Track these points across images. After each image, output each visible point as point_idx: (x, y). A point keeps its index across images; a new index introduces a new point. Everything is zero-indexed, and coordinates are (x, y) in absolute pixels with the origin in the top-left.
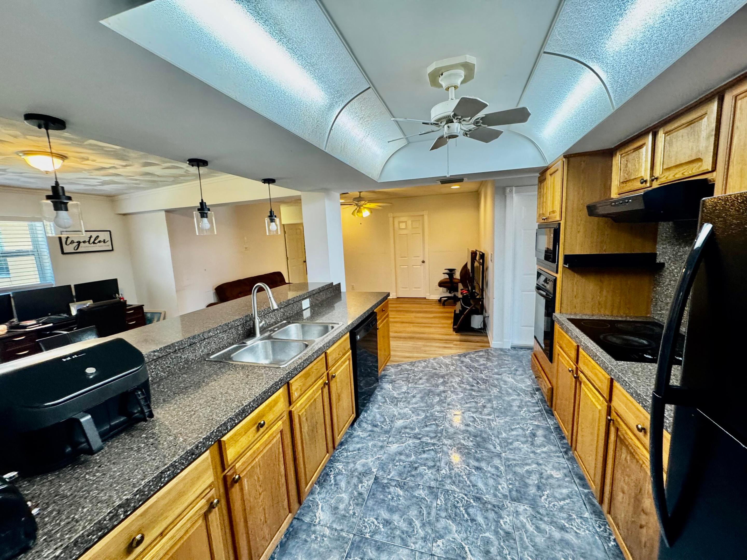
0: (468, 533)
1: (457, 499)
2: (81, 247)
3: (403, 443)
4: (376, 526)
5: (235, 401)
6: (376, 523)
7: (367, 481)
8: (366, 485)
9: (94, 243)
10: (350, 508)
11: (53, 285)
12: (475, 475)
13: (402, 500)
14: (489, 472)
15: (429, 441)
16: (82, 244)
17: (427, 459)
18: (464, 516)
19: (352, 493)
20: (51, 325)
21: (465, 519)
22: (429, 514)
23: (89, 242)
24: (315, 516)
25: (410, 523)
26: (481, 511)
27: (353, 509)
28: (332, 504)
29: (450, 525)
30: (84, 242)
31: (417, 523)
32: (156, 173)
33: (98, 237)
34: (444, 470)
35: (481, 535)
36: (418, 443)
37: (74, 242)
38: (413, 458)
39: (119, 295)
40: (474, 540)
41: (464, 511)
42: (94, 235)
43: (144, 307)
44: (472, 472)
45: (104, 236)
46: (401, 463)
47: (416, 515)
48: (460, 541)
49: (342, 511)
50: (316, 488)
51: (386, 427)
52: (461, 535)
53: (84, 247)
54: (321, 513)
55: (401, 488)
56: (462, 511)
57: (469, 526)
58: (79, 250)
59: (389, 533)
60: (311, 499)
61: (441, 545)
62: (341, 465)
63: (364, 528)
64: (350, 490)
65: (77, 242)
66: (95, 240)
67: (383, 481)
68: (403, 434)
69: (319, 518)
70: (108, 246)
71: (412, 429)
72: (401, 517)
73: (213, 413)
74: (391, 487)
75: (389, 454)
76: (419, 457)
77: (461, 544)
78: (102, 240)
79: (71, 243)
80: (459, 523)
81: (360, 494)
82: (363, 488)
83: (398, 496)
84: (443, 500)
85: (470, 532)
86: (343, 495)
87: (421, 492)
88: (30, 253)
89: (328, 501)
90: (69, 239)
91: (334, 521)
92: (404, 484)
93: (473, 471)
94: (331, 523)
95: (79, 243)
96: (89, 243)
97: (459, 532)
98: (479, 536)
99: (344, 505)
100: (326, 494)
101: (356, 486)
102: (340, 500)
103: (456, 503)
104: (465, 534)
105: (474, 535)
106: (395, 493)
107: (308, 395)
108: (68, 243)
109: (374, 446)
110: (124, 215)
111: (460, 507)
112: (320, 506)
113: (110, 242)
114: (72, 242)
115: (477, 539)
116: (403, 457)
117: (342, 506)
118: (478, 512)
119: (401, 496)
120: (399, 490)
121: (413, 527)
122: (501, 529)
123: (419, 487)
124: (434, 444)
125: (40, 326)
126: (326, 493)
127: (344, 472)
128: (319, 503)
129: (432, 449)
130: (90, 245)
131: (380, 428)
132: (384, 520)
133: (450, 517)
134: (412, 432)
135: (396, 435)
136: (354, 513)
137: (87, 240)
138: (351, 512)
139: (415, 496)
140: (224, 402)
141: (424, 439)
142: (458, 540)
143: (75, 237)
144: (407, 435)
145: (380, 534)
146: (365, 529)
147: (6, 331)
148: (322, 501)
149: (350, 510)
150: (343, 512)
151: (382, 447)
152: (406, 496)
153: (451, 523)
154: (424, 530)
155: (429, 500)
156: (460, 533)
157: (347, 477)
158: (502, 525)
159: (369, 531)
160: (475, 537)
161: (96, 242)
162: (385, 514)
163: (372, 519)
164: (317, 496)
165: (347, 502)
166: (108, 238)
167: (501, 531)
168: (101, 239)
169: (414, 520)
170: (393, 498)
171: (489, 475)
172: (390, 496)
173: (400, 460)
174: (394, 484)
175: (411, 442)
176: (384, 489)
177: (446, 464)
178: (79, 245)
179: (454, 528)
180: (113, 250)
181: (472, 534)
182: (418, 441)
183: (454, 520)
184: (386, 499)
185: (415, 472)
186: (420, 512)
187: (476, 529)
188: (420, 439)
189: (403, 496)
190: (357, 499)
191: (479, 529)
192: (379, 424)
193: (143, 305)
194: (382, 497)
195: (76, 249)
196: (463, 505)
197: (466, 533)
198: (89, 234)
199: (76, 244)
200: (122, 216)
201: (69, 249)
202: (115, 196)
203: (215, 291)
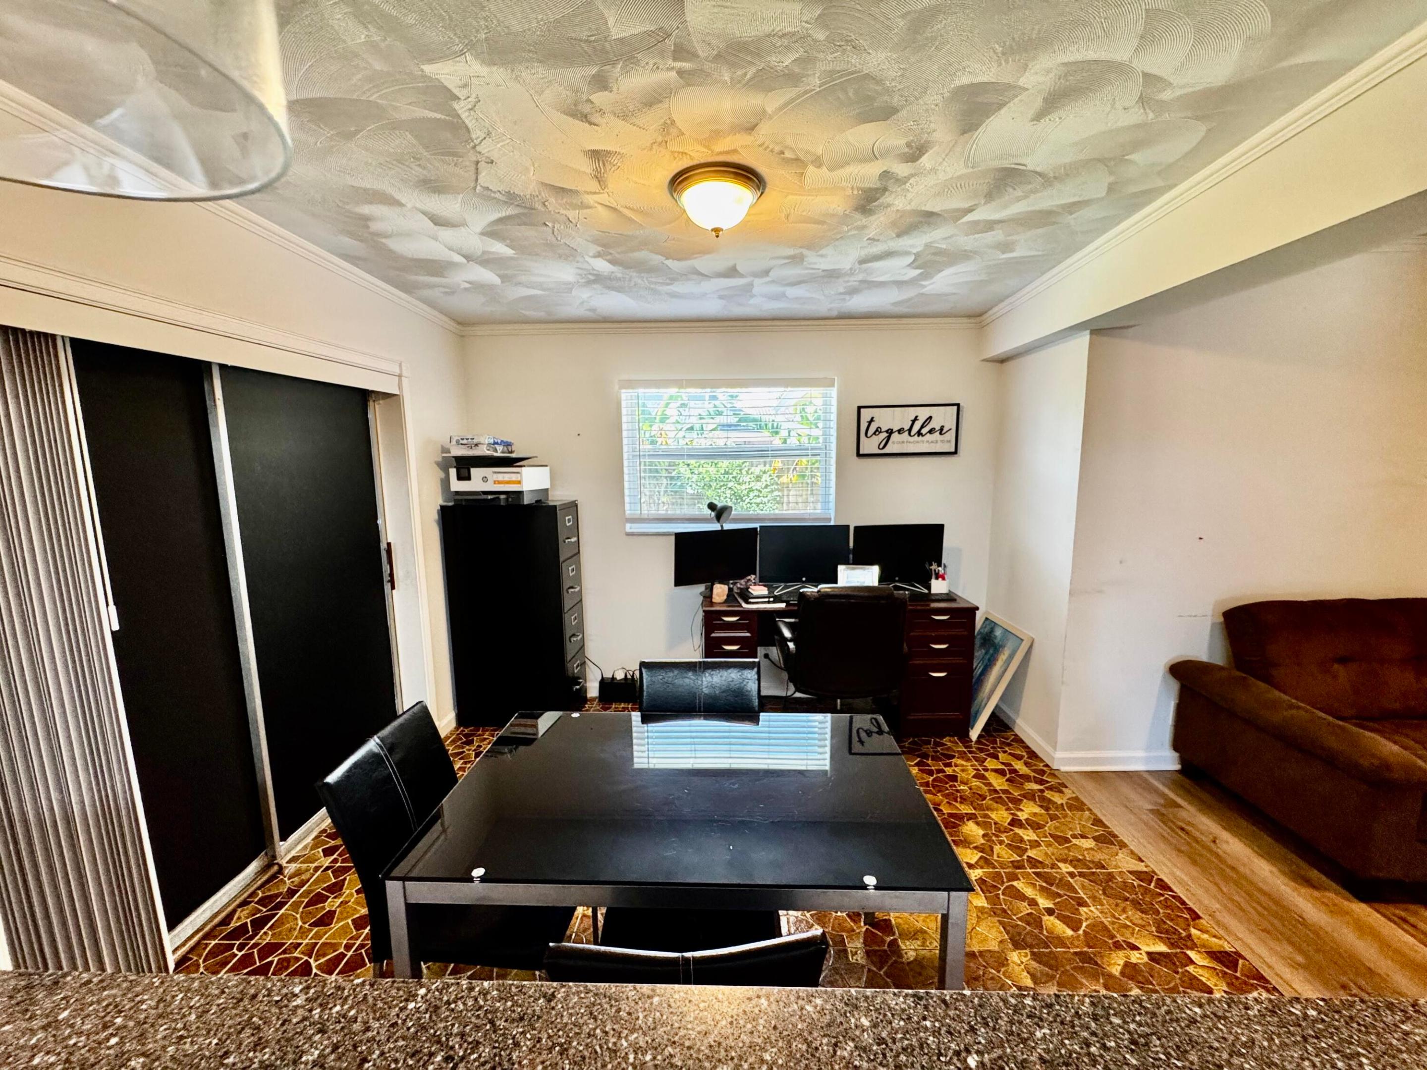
2: (893, 442)
9: (919, 433)
11: (830, 520)
16: (895, 437)
20: (782, 605)
23: (910, 430)
30: (900, 431)
33: (930, 418)
37: (881, 432)
39: (939, 565)
42: (923, 414)
43: (977, 612)
45: (944, 417)
53: (899, 443)
58: (887, 450)
65: (887, 431)
66: (922, 427)
70: (949, 442)
78: (938, 428)
79: (874, 433)
88: (810, 452)
90: (873, 423)
95: (890, 432)
96: (910, 434)
108: (869, 435)
110: (1002, 360)
113: (953, 432)
114: (877, 430)
130: (911, 439)
137: (907, 427)
143: (886, 419)
147: (725, 597)
161: (924, 431)
166: (951, 424)
168: (935, 424)
178: (889, 438)
180: (955, 452)
193: (977, 608)
195: (881, 446)
198: (912, 412)
199: (885, 435)
200: (998, 364)
201: (870, 445)
202: (986, 312)
203: (1222, 619)
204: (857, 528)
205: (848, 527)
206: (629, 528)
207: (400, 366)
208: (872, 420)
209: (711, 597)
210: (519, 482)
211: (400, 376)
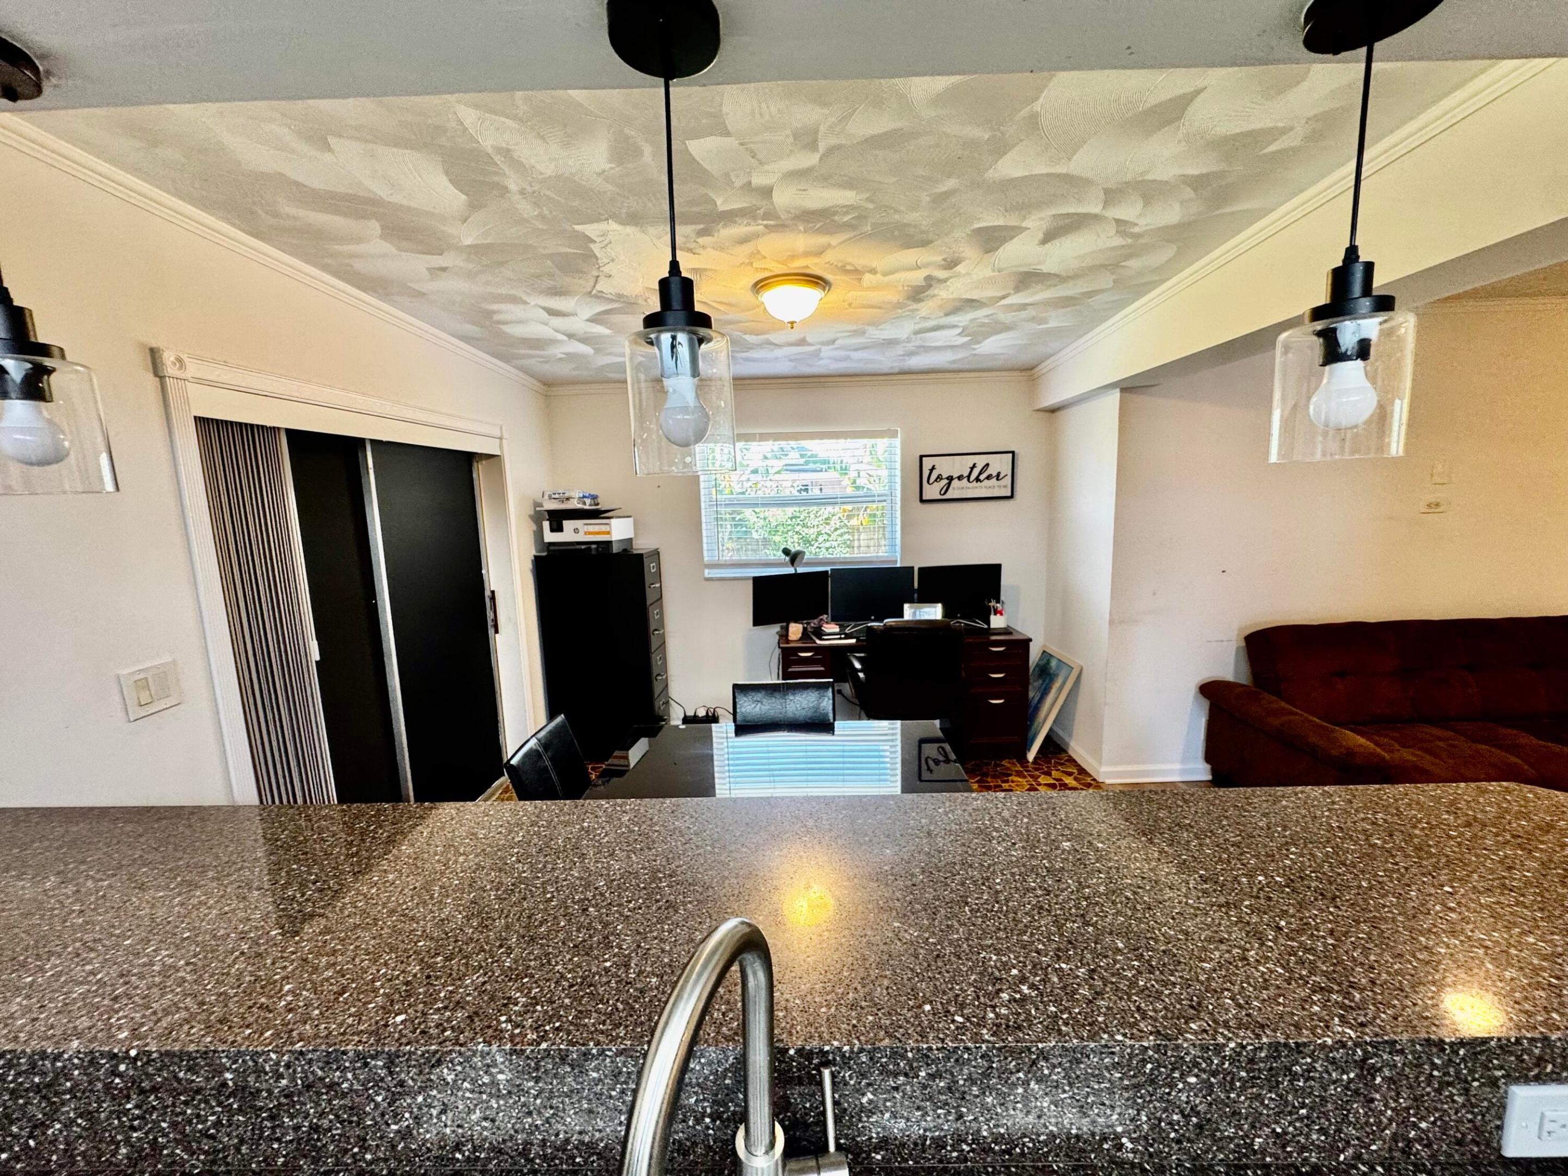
2: (953, 488)
9: (977, 479)
11: (896, 561)
16: (955, 483)
20: (853, 641)
23: (969, 477)
30: (960, 478)
33: (987, 465)
37: (942, 479)
42: (981, 461)
43: (1031, 643)
45: (1000, 464)
53: (959, 488)
58: (947, 496)
65: (947, 478)
66: (980, 473)
70: (1005, 487)
78: (994, 474)
79: (936, 480)
90: (934, 471)
95: (950, 479)
96: (968, 480)
108: (931, 481)
110: (1053, 411)
113: (1009, 478)
114: (938, 477)
125: (840, 639)
130: (970, 485)
137: (966, 474)
143: (946, 467)
147: (800, 635)
161: (982, 477)
166: (1007, 470)
168: (992, 471)
178: (949, 484)
180: (1012, 497)
193: (1030, 640)
195: (942, 492)
198: (971, 460)
199: (946, 481)
200: (1047, 414)
201: (932, 491)
202: (1037, 366)
203: (1243, 644)
204: (920, 569)
205: (913, 568)
206: (707, 573)
207: (501, 428)
208: (933, 468)
209: (787, 635)
210: (609, 533)
211: (501, 438)
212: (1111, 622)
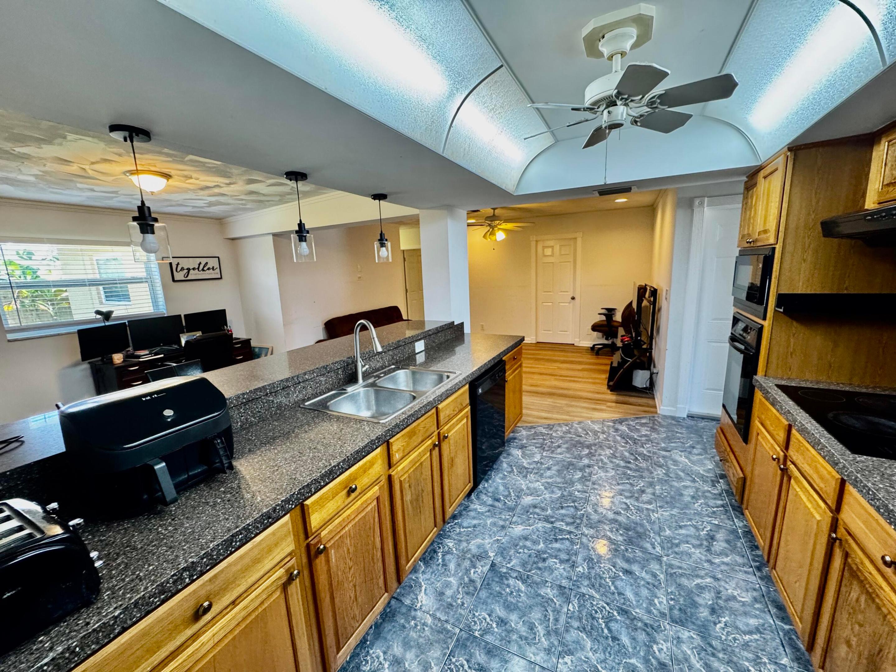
0: (607, 654)
1: (596, 608)
3: (530, 526)
4: (488, 624)
5: (322, 459)
6: (488, 619)
7: (482, 566)
8: (479, 571)
9: (203, 270)
10: (458, 596)
11: (165, 314)
12: (622, 580)
13: (523, 598)
14: (643, 579)
15: (564, 527)
16: (191, 272)
17: (559, 550)
18: (602, 630)
19: (462, 578)
20: (162, 356)
21: (604, 635)
22: (557, 620)
23: (198, 268)
24: (417, 599)
25: (532, 627)
26: (627, 628)
27: (462, 598)
28: (437, 587)
29: (584, 640)
30: (194, 269)
31: (540, 630)
32: (261, 192)
33: (207, 263)
34: (580, 567)
35: (625, 660)
36: (550, 528)
37: (184, 269)
38: (542, 546)
39: (227, 327)
40: (614, 664)
41: (604, 624)
42: (203, 261)
43: (251, 341)
44: (619, 576)
45: (213, 263)
46: (526, 551)
47: (541, 620)
48: (595, 663)
49: (449, 598)
50: (420, 566)
51: (510, 503)
52: (598, 655)
53: (194, 274)
54: (424, 596)
55: (524, 582)
56: (601, 624)
57: (609, 645)
58: (189, 278)
59: (503, 635)
60: (414, 578)
61: (569, 663)
62: (452, 542)
63: (473, 623)
64: (460, 574)
65: (187, 269)
66: (204, 267)
67: (501, 570)
68: (531, 514)
69: (421, 602)
70: (217, 273)
71: (543, 509)
72: (520, 618)
73: (297, 471)
74: (510, 579)
75: (512, 537)
76: (550, 546)
77: (597, 667)
78: (211, 267)
79: (181, 270)
80: (595, 639)
81: (472, 581)
82: (476, 575)
83: (519, 590)
84: (576, 605)
85: (610, 653)
86: (451, 579)
87: (549, 591)
88: (144, 280)
89: (433, 583)
90: (179, 266)
91: (438, 609)
92: (528, 578)
93: (621, 574)
94: (434, 611)
95: (189, 270)
96: (199, 270)
97: (594, 651)
98: (622, 661)
99: (452, 591)
100: (431, 575)
101: (467, 571)
102: (448, 585)
103: (594, 612)
104: (602, 654)
105: (614, 658)
106: (515, 587)
107: (412, 457)
108: (178, 270)
109: (494, 524)
110: (233, 239)
111: (599, 618)
112: (423, 588)
113: (218, 270)
115: (619, 664)
116: (528, 544)
117: (449, 593)
118: (623, 629)
119: (522, 592)
120: (520, 584)
121: (535, 634)
122: (653, 658)
123: (547, 585)
124: (570, 533)
125: (152, 356)
126: (432, 573)
127: (455, 552)
128: (423, 584)
129: (568, 539)
130: (200, 273)
131: (503, 503)
132: (499, 618)
133: (584, 629)
134: (543, 514)
135: (522, 514)
136: (463, 604)
137: (197, 267)
138: (459, 601)
139: (539, 595)
140: (311, 459)
141: (558, 524)
142: (593, 661)
143: (185, 263)
144: (536, 516)
145: (492, 634)
146: (474, 625)
147: (122, 360)
148: (426, 582)
149: (458, 599)
150: (449, 600)
151: (503, 527)
152: (528, 593)
153: (585, 637)
154: (549, 640)
155: (558, 603)
156: (597, 653)
157: (457, 558)
158: (655, 653)
159: (479, 628)
160: (617, 661)
161: (205, 269)
162: (500, 611)
163: (485, 614)
164: (421, 575)
165: (455, 588)
166: (217, 266)
167: (653, 660)
168: (210, 265)
169: (537, 624)
170: (512, 592)
171: (642, 583)
172: (508, 590)
173: (525, 547)
174: (515, 575)
175: (540, 525)
176: (502, 579)
177: (585, 560)
178: (188, 272)
179: (589, 644)
180: (221, 278)
181: (612, 657)
182: (550, 526)
183: (589, 634)
184: (503, 592)
185: (542, 564)
186: (546, 616)
187: (619, 651)
188: (552, 523)
189: (525, 592)
190: (467, 587)
191: (622, 651)
192: (502, 498)
193: (251, 339)
194: (498, 589)
195: (185, 276)
196: (603, 617)
197: (604, 654)
198: (198, 260)
199: (186, 271)
200: (231, 241)
201: (179, 276)
202: (223, 219)
203: (324, 326)
204: (185, 316)
205: (180, 316)
206: (10, 336)
208: (178, 264)
212: (284, 325)
